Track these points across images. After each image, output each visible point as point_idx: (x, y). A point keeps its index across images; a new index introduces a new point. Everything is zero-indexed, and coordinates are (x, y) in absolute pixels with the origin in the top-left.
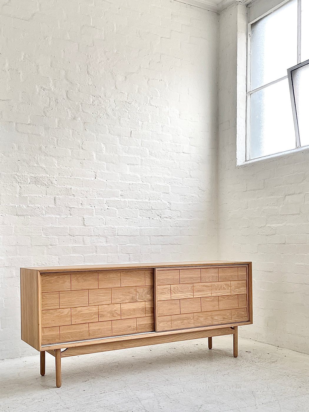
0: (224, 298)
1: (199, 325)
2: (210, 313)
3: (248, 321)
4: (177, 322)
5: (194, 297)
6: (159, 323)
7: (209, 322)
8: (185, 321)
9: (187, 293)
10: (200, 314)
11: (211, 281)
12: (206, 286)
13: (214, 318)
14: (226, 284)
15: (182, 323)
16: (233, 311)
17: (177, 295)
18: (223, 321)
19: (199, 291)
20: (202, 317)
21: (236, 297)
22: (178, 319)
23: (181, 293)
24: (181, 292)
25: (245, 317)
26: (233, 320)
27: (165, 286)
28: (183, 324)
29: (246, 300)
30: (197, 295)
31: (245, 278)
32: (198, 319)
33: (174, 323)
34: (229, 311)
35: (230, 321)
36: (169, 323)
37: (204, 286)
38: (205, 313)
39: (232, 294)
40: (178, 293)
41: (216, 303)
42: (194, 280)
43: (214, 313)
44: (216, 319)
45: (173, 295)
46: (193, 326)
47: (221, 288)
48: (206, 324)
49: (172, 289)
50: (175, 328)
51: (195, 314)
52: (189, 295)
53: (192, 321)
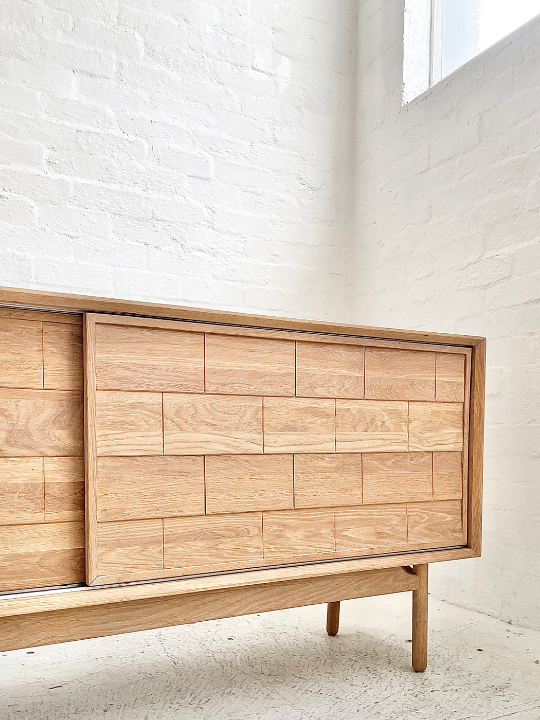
0: (383, 461)
1: (287, 557)
2: (328, 515)
3: (466, 546)
4: (191, 547)
5: (267, 450)
6: (102, 550)
7: (325, 547)
8: (227, 545)
9: (235, 434)
10: (290, 519)
11: (336, 394)
12: (316, 413)
13: (344, 533)
14: (390, 413)
15: (213, 552)
16: (414, 509)
17: (193, 436)
18: (377, 543)
19: (285, 428)
20: (295, 528)
21: (427, 459)
22: (196, 536)
23: (210, 430)
24: (212, 425)
25: (455, 531)
26: (414, 542)
27: (135, 398)
28: (218, 556)
29: (459, 474)
30: (279, 443)
31: (460, 394)
32: (278, 536)
33: (179, 551)
34: (401, 510)
35: (403, 545)
36: (154, 550)
37: (306, 410)
38: (311, 515)
39: (411, 449)
40: (196, 431)
41: (353, 477)
42: (266, 383)
43: (342, 516)
44: (351, 539)
45: (174, 435)
46: (259, 561)
47: (371, 424)
48: (313, 555)
49: (170, 410)
50: (179, 572)
51: (268, 517)
52: (246, 441)
53: (257, 542)
